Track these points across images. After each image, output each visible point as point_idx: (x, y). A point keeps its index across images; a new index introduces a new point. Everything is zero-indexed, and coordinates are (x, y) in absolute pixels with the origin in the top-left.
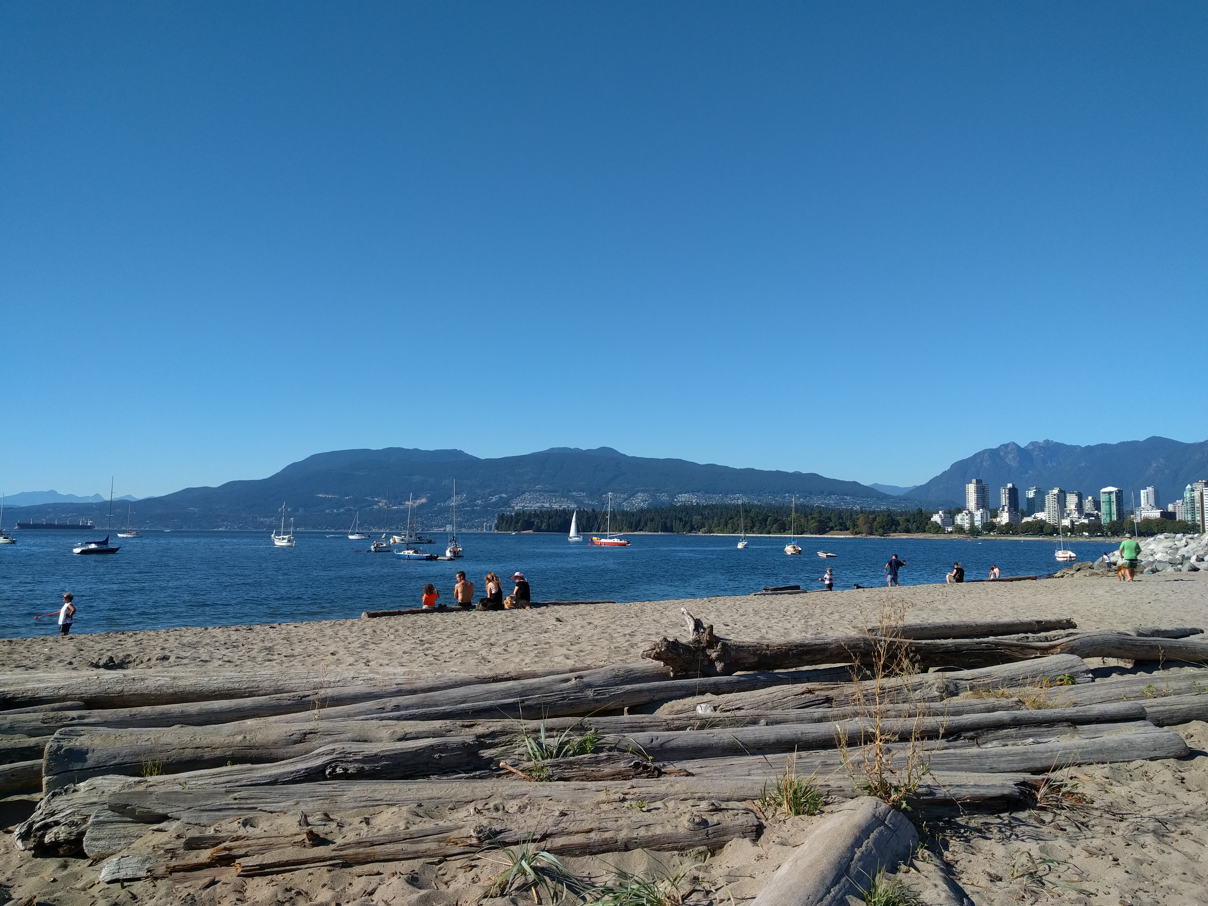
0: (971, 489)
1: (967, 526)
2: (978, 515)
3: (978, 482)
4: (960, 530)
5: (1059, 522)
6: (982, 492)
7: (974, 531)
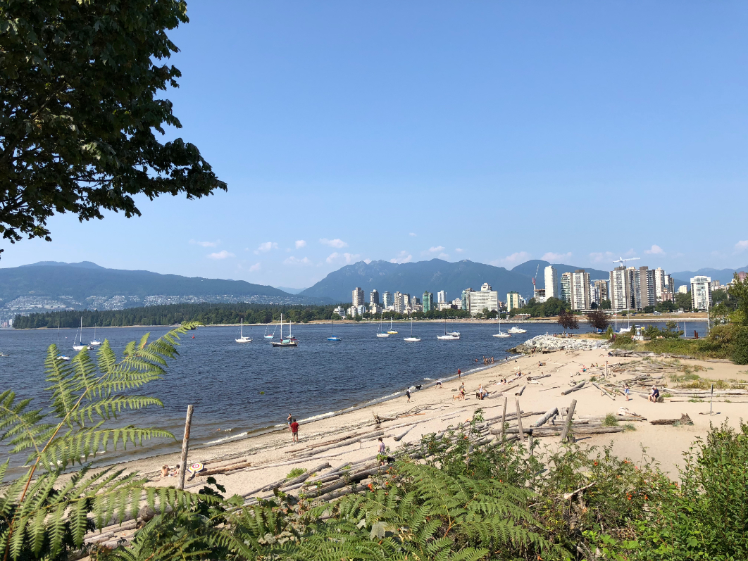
0: (355, 292)
1: (353, 315)
2: (359, 308)
3: (359, 289)
4: (350, 318)
5: (403, 312)
6: (361, 295)
7: (358, 318)
